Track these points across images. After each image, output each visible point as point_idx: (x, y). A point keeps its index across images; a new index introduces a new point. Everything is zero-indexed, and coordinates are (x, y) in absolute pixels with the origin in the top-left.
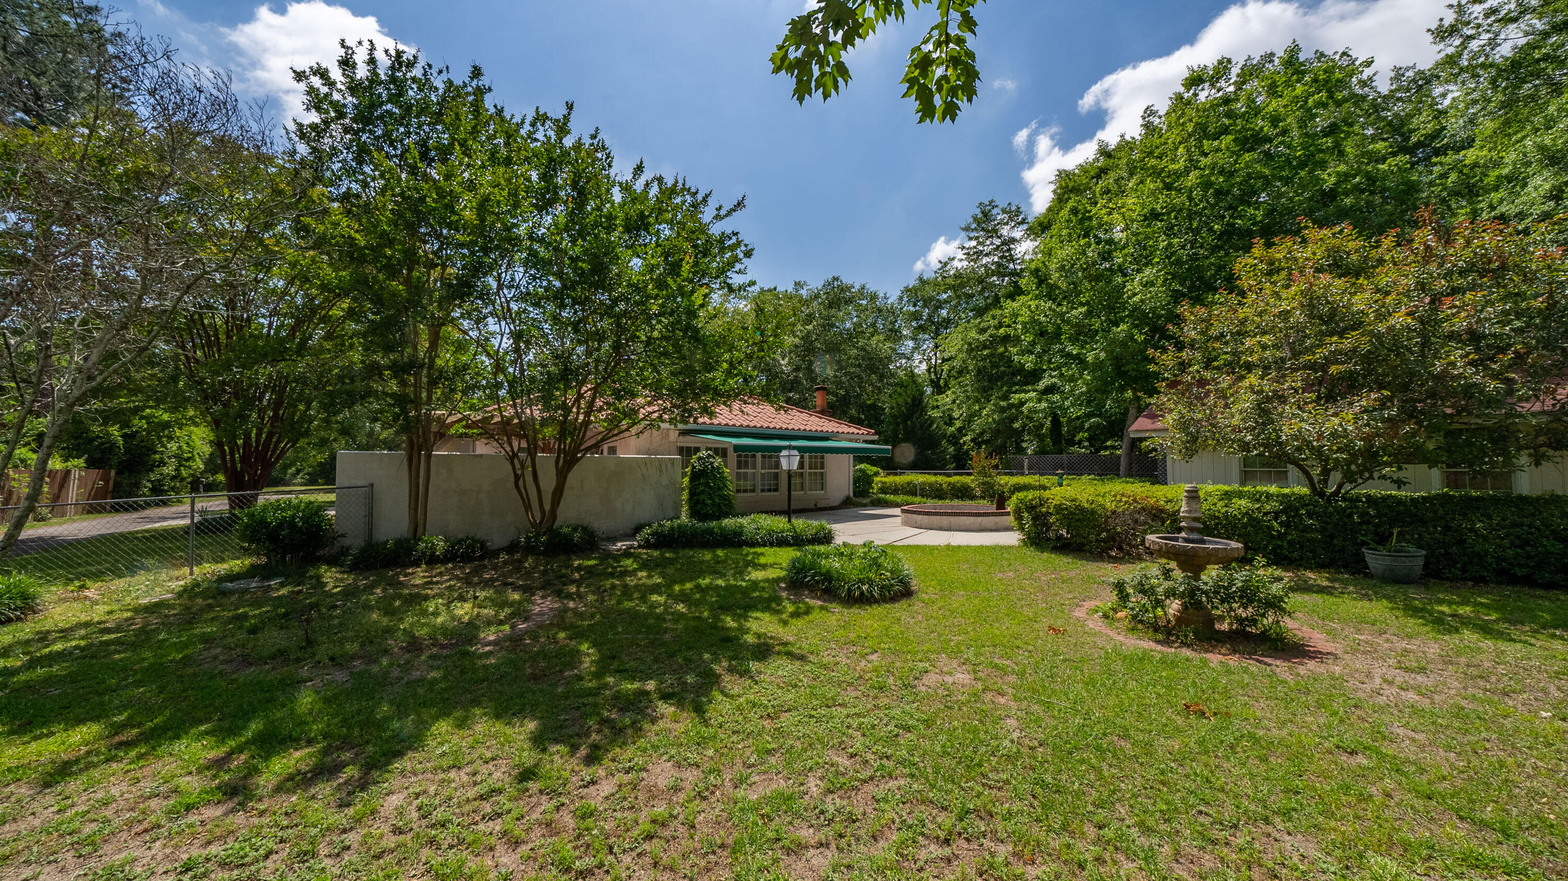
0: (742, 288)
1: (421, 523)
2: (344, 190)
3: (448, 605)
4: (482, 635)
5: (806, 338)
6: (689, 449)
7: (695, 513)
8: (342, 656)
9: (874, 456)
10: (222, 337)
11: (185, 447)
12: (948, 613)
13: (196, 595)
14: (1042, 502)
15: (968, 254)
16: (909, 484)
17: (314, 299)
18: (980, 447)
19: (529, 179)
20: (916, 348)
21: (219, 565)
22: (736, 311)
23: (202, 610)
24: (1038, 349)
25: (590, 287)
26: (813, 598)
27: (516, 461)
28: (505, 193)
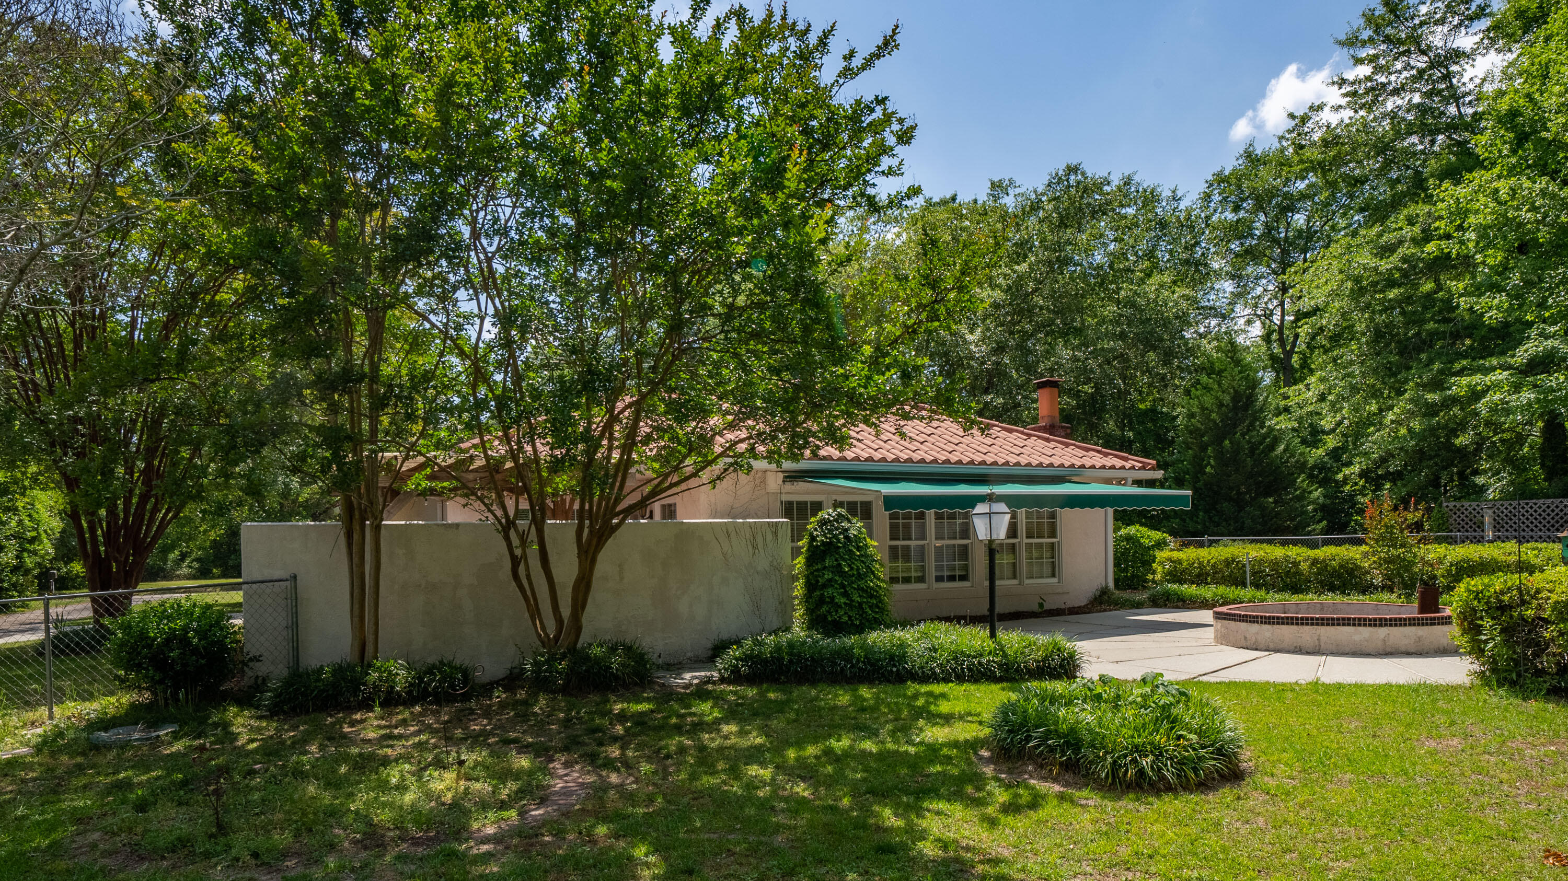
0: (896, 202)
1: (370, 638)
2: (228, 91)
3: (419, 774)
4: (475, 826)
5: (1015, 289)
6: (802, 506)
7: (816, 621)
8: (268, 851)
9: (1155, 510)
10: (69, 347)
11: (27, 522)
12: (1319, 815)
13: (61, 750)
14: (1525, 597)
15: (1354, 94)
16: (1228, 563)
17: (192, 276)
18: (1379, 487)
19: (516, 42)
20: (1239, 296)
21: (87, 704)
22: (881, 247)
23: (70, 773)
24: (1515, 279)
25: (625, 222)
26: (1044, 779)
27: (512, 534)
28: (479, 69)
